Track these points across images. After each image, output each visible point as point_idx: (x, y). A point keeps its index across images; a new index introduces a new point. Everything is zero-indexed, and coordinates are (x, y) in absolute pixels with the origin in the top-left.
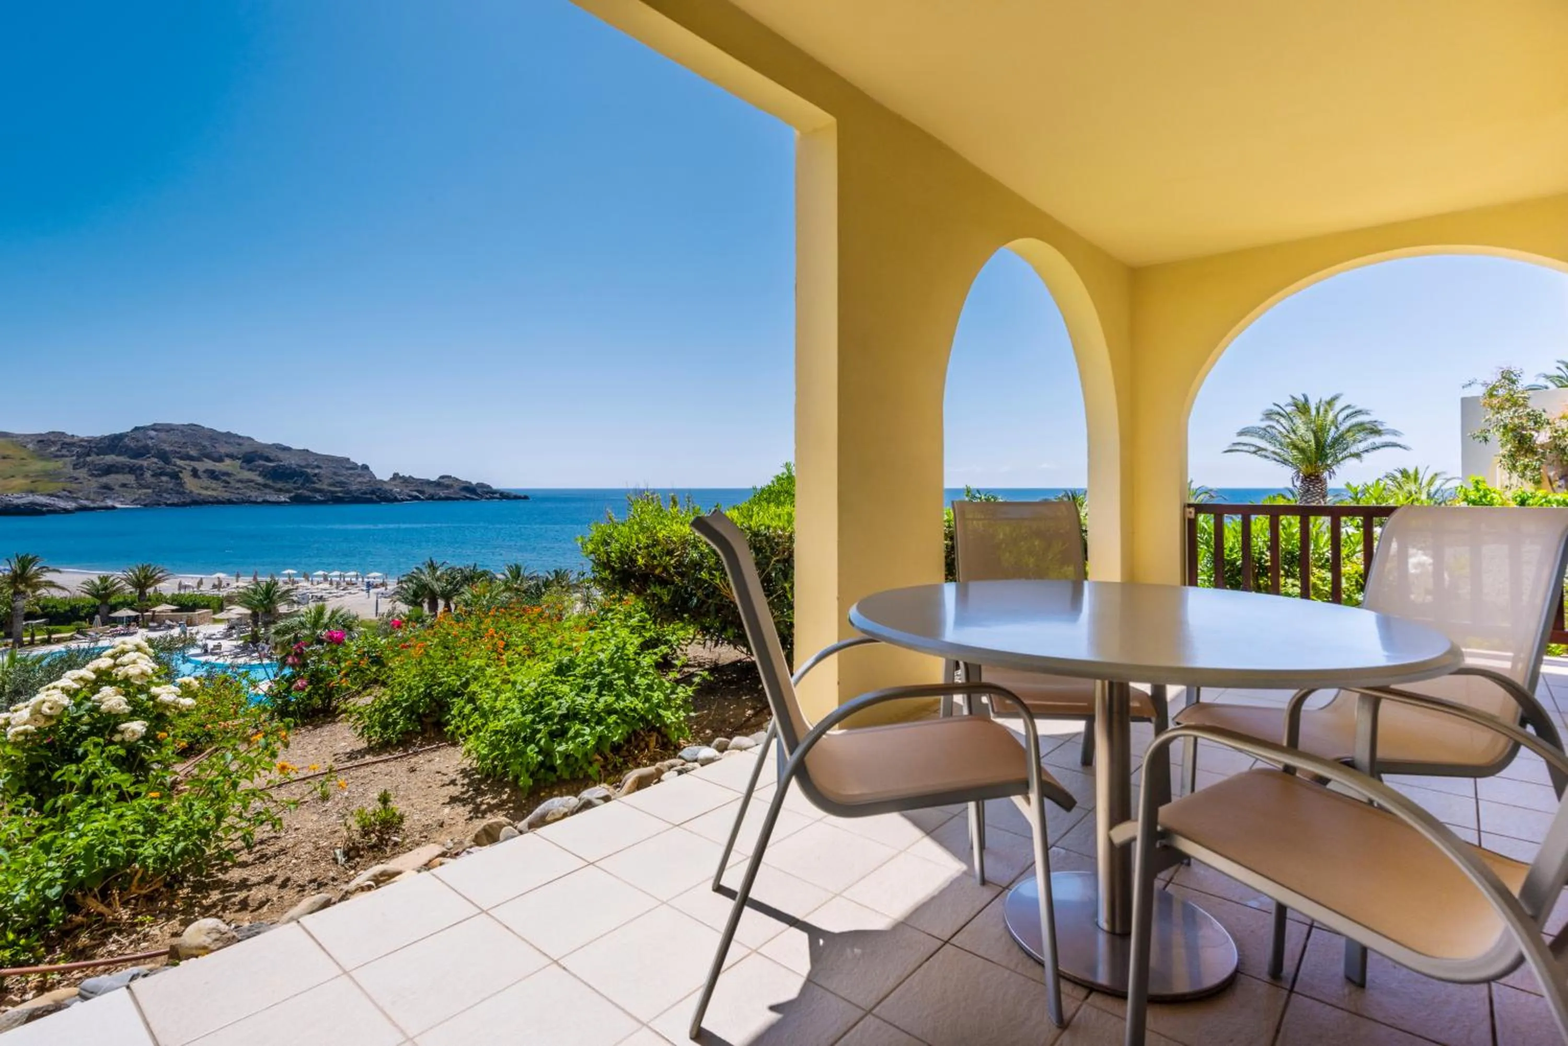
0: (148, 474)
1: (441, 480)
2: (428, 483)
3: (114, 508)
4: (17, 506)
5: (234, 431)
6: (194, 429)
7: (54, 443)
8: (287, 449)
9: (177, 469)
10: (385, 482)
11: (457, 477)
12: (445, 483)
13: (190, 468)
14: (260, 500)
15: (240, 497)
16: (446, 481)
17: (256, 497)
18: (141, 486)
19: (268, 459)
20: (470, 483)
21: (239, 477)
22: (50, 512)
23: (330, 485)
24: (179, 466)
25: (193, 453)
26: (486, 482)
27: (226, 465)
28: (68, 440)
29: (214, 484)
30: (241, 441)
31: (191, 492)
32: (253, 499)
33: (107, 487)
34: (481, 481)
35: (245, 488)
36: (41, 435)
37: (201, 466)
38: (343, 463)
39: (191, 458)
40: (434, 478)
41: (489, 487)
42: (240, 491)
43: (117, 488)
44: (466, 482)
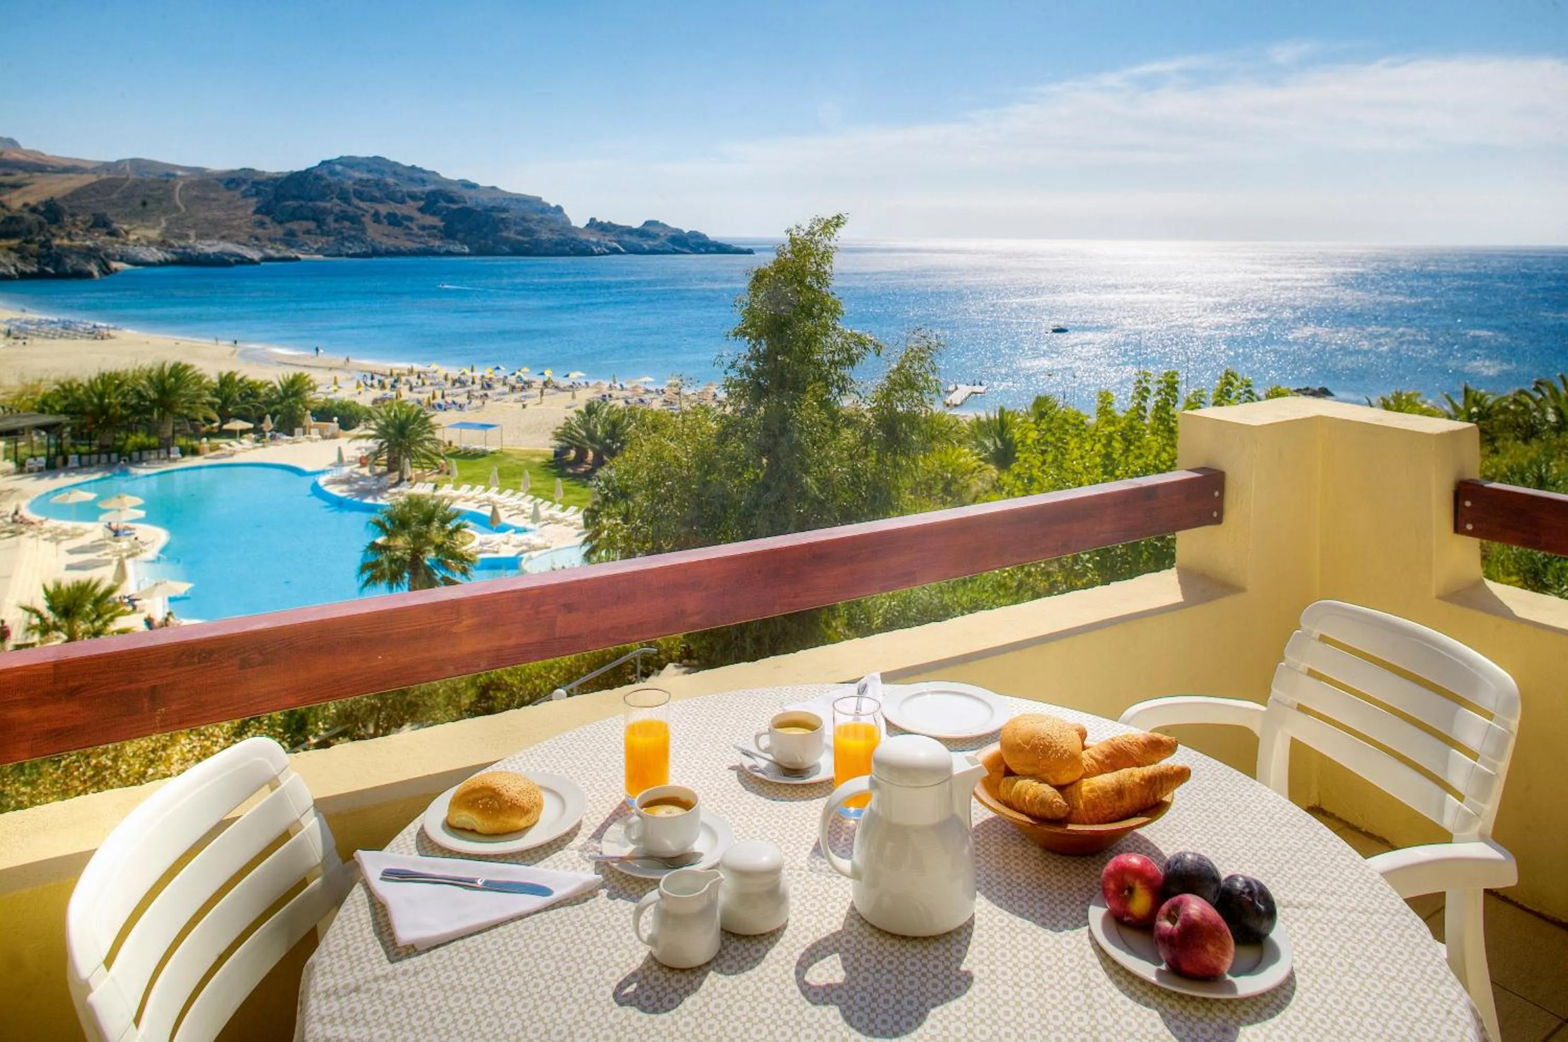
0: (330, 219)
1: (646, 228)
2: (630, 231)
3: (297, 259)
4: (207, 256)
5: (418, 165)
6: (377, 164)
7: (245, 181)
8: (474, 186)
9: (360, 212)
10: (580, 230)
11: (666, 222)
12: (649, 231)
13: (372, 211)
14: (443, 250)
15: (423, 246)
16: (652, 229)
17: (439, 247)
18: (323, 234)
19: (451, 200)
20: (681, 231)
21: (421, 222)
22: (238, 263)
23: (520, 233)
24: (362, 209)
25: (377, 194)
26: (702, 231)
27: (409, 209)
28: (256, 178)
29: (397, 231)
30: (424, 176)
31: (373, 240)
32: (435, 249)
33: (292, 234)
34: (694, 229)
35: (429, 236)
36: (233, 172)
37: (383, 209)
38: (535, 204)
39: (373, 199)
40: (637, 224)
41: (704, 236)
42: (422, 240)
43: (300, 234)
44: (677, 230)
